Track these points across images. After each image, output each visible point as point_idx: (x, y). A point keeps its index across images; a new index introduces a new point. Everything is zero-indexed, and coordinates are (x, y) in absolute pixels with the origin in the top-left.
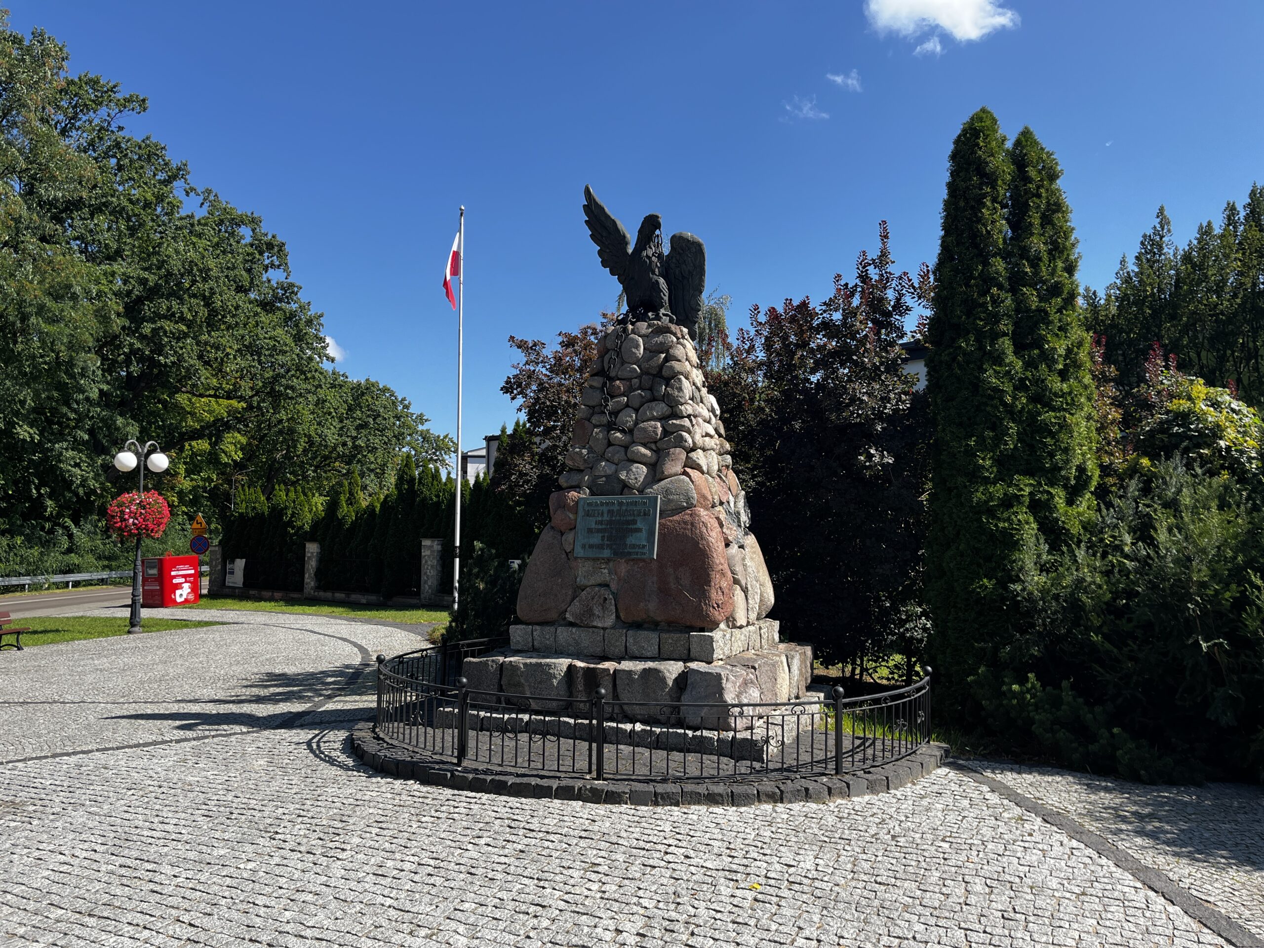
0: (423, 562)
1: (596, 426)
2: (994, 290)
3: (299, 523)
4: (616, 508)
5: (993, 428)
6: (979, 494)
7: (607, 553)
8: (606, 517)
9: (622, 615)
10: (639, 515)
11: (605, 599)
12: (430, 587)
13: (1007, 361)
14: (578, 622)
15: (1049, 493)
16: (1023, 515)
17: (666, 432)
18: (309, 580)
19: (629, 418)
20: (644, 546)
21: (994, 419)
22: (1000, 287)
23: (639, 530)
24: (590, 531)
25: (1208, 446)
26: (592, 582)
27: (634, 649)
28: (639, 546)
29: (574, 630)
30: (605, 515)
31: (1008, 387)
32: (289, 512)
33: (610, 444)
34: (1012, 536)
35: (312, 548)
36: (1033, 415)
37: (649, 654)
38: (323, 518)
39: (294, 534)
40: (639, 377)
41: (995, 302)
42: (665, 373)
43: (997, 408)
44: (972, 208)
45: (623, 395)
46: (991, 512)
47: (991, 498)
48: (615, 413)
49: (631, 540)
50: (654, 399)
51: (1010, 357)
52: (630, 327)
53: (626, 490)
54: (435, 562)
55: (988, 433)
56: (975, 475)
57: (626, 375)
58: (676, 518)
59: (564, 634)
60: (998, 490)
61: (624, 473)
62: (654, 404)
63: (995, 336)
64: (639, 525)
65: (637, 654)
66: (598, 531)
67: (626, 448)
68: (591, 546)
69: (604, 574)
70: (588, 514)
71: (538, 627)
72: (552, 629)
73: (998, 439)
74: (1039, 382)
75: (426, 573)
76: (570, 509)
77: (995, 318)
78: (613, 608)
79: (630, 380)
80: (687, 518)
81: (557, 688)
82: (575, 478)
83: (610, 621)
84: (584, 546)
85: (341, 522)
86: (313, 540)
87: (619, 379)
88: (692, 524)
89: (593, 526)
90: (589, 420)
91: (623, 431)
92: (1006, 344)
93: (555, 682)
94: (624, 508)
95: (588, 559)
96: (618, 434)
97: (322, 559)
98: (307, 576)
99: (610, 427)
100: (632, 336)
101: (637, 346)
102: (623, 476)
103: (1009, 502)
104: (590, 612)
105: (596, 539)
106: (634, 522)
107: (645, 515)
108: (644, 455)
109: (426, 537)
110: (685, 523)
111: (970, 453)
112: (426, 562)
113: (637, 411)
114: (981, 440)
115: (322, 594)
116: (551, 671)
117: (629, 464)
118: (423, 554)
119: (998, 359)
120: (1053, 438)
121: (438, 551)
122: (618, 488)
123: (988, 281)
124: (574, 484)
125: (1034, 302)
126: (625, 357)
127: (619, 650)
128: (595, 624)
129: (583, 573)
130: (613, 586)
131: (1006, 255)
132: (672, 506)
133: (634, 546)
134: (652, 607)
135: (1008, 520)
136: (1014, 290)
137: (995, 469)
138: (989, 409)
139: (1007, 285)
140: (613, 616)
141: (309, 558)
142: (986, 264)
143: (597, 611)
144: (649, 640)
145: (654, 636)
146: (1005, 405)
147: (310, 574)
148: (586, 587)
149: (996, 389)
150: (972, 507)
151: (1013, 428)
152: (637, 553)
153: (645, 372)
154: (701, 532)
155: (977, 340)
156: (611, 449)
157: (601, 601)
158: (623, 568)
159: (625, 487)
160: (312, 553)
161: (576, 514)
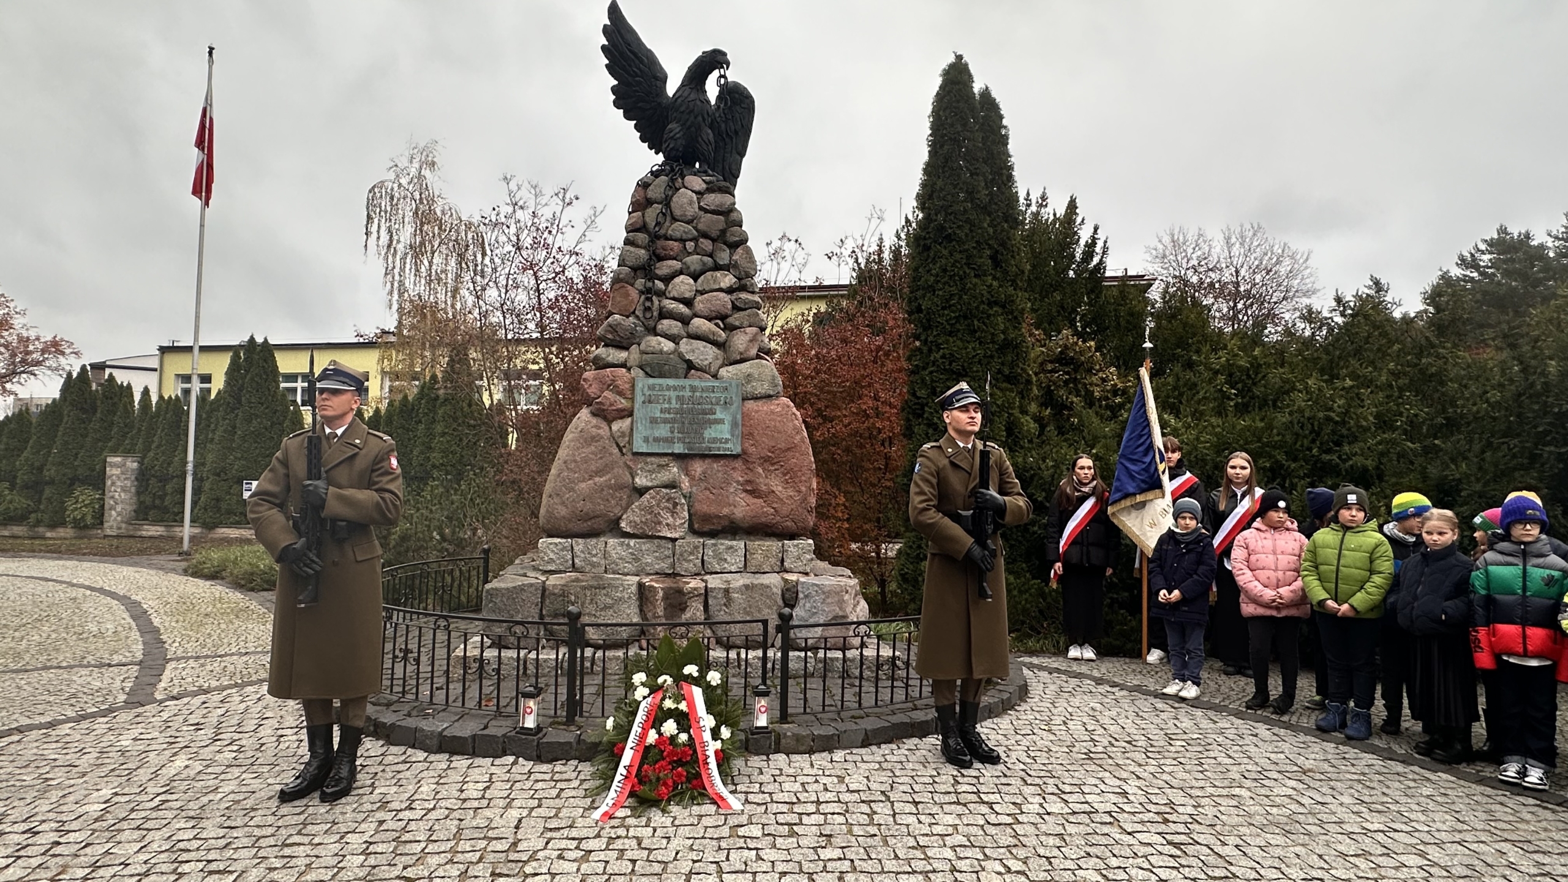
0: (109, 483)
1: (643, 293)
4: (687, 393)
7: (678, 447)
8: (674, 404)
9: (696, 522)
10: (717, 404)
11: (676, 504)
12: (119, 515)
14: (637, 532)
17: (735, 308)
19: (688, 287)
20: (727, 441)
23: (720, 421)
24: (654, 421)
26: (657, 482)
27: (712, 561)
28: (720, 441)
29: (632, 542)
30: (674, 401)
33: (662, 316)
37: (732, 568)
40: (695, 239)
42: (730, 238)
45: (677, 258)
48: (665, 280)
49: (710, 432)
50: (716, 268)
52: (679, 179)
53: (692, 372)
57: (679, 235)
59: (617, 547)
61: (690, 352)
62: (718, 273)
64: (720, 415)
65: (717, 568)
66: (665, 421)
67: (684, 322)
68: (657, 440)
69: (673, 473)
70: (649, 400)
71: (580, 540)
72: (601, 541)
75: (112, 497)
76: (621, 392)
78: (686, 514)
79: (682, 242)
80: (776, 408)
81: (628, 614)
82: (617, 356)
83: (682, 530)
84: (646, 440)
88: (784, 416)
89: (658, 415)
93: (625, 607)
94: (698, 394)
95: (652, 455)
96: (675, 305)
100: (684, 190)
101: (691, 203)
102: (689, 355)
104: (655, 520)
105: (662, 431)
106: (713, 412)
107: (726, 403)
108: (714, 333)
109: (112, 452)
110: (775, 414)
112: (113, 483)
113: (695, 277)
116: (620, 594)
117: (692, 341)
118: (109, 473)
121: (134, 470)
122: (682, 369)
124: (616, 362)
126: (676, 214)
127: (693, 564)
128: (662, 534)
129: (644, 472)
130: (685, 488)
133: (714, 440)
134: (738, 513)
140: (687, 525)
143: (664, 518)
144: (733, 551)
145: (737, 545)
148: (649, 489)
152: (719, 449)
153: (702, 235)
156: (664, 322)
157: (671, 506)
158: (698, 467)
159: (691, 369)
161: (632, 399)
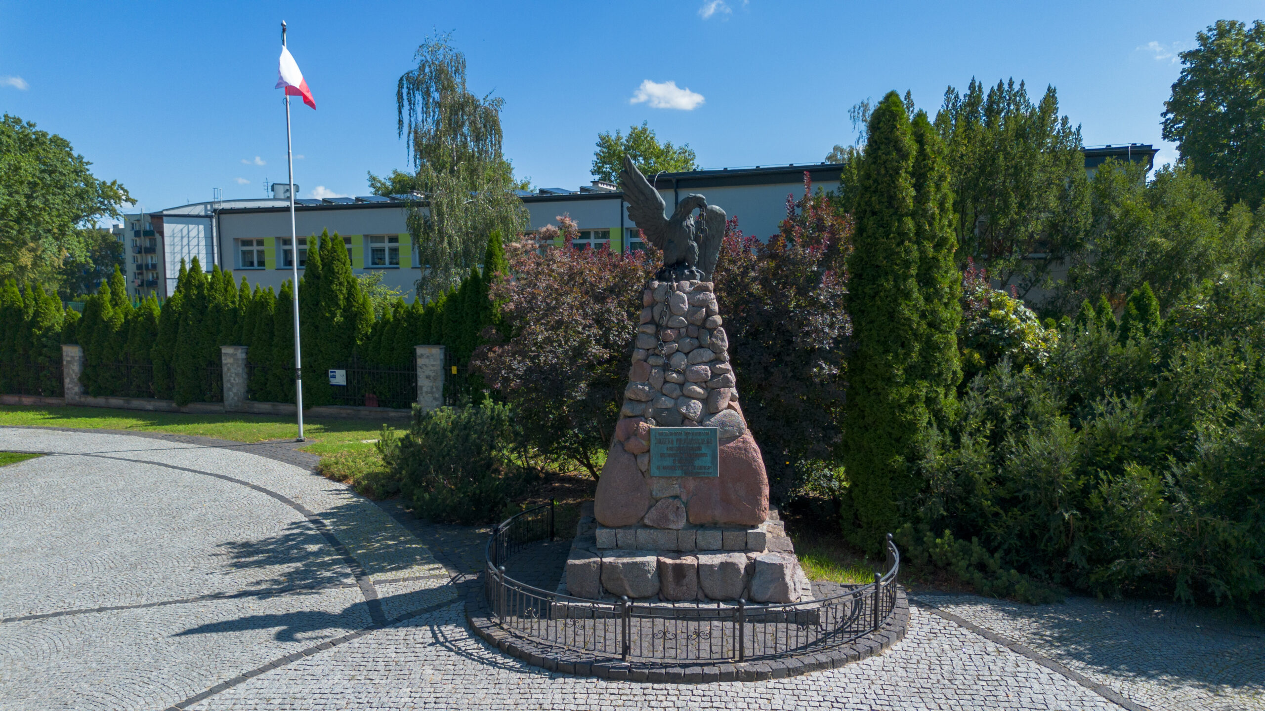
0: (225, 369)
1: (653, 367)
2: (906, 243)
3: (47, 324)
4: (683, 437)
5: (903, 346)
6: (894, 395)
7: (679, 473)
8: (675, 445)
9: (691, 520)
10: (703, 443)
11: (678, 508)
12: (235, 394)
13: (914, 297)
14: (655, 525)
15: (936, 391)
16: (921, 408)
17: (714, 375)
18: (72, 385)
19: (680, 361)
20: (709, 468)
21: (904, 339)
22: (910, 240)
23: (704, 455)
24: (663, 455)
25: (1017, 346)
26: (667, 494)
27: (702, 543)
28: (705, 467)
29: (652, 531)
30: (675, 443)
31: (915, 317)
32: (31, 311)
33: (666, 382)
34: (916, 424)
35: (72, 353)
36: (929, 337)
37: (715, 548)
38: (81, 320)
39: (44, 335)
40: (687, 327)
41: (908, 251)
42: (708, 325)
43: (906, 331)
44: (891, 175)
45: (675, 342)
46: (902, 408)
47: (901, 397)
48: (669, 356)
49: (698, 463)
50: (701, 347)
51: (916, 294)
52: (675, 284)
53: (686, 421)
54: (240, 370)
55: (901, 351)
56: (889, 380)
57: (675, 325)
58: (732, 444)
59: (643, 535)
60: (906, 391)
61: (685, 408)
62: (702, 350)
63: (906, 278)
64: (704, 451)
65: (705, 547)
66: (670, 455)
67: (682, 385)
68: (664, 468)
69: (676, 489)
70: (660, 442)
71: (620, 531)
72: (633, 531)
73: (907, 355)
74: (934, 312)
75: (229, 381)
76: (643, 437)
77: (907, 264)
78: (685, 514)
79: (679, 329)
80: (740, 444)
81: (651, 580)
82: (638, 409)
83: (682, 523)
84: (658, 468)
85: (108, 325)
86: (72, 342)
87: (670, 328)
88: (746, 450)
89: (665, 451)
90: (645, 361)
91: (678, 372)
92: (912, 283)
93: (650, 576)
94: (690, 437)
95: (662, 477)
96: (674, 375)
97: (85, 364)
98: (67, 381)
99: (666, 368)
100: (678, 292)
101: (683, 302)
102: (684, 410)
103: (912, 401)
104: (665, 518)
105: (668, 462)
106: (699, 449)
107: (708, 443)
108: (699, 393)
109: (225, 344)
110: (740, 448)
111: (889, 365)
112: (229, 369)
113: (687, 354)
114: (896, 355)
115: (90, 400)
116: (646, 568)
117: (686, 400)
118: (224, 362)
119: (907, 295)
120: (940, 352)
121: (243, 359)
122: (680, 419)
123: (902, 236)
124: (638, 414)
125: (931, 252)
126: (674, 310)
127: (690, 545)
128: (670, 527)
129: (657, 487)
130: (684, 498)
131: (913, 215)
132: (727, 435)
133: (701, 467)
134: (719, 514)
135: (913, 413)
136: (918, 243)
137: (904, 376)
138: (901, 332)
139: (914, 239)
140: (685, 521)
141: (68, 362)
142: (900, 221)
143: (671, 517)
144: (714, 537)
145: (718, 534)
146: (912, 329)
147: (72, 380)
148: (661, 499)
149: (909, 319)
150: (888, 404)
151: (917, 346)
152: (704, 473)
153: (691, 324)
154: (753, 457)
155: (895, 281)
156: (667, 386)
157: (675, 509)
158: (691, 484)
159: (685, 419)
160: (72, 357)
161: (649, 440)
